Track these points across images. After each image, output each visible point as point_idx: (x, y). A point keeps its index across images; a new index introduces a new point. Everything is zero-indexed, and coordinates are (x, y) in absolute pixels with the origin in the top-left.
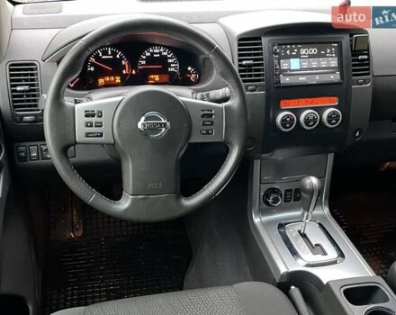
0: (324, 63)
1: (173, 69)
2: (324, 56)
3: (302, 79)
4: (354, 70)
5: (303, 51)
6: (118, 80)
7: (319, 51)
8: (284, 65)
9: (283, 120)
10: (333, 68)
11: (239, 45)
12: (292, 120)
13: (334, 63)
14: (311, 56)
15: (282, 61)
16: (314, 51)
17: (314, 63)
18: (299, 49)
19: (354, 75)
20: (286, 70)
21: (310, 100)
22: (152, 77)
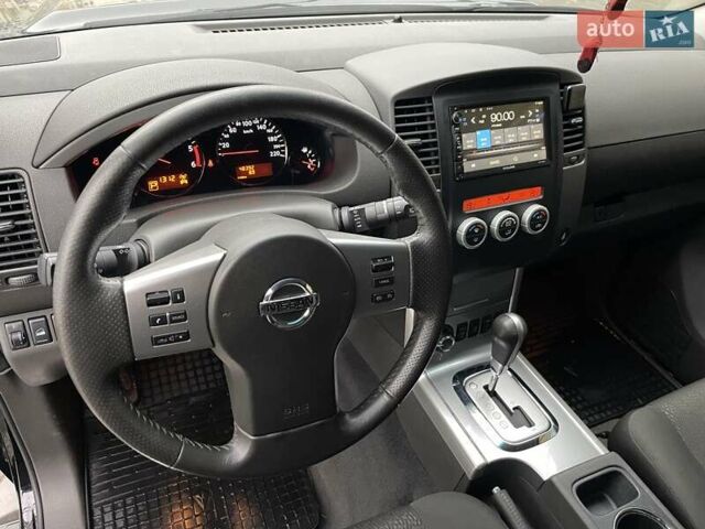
0: (523, 133)
1: (277, 153)
2: (524, 123)
3: (495, 163)
4: (566, 142)
5: (495, 118)
6: (184, 180)
7: (517, 116)
8: (468, 142)
9: (470, 233)
10: (537, 141)
11: (397, 112)
12: (482, 230)
13: (538, 132)
14: (506, 125)
15: (464, 136)
16: (509, 115)
17: (511, 135)
18: (488, 114)
19: (567, 150)
20: (471, 151)
21: (505, 195)
22: (243, 169)
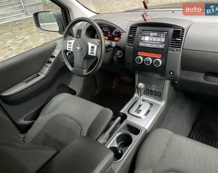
0: (159, 40)
2: (160, 37)
3: (148, 45)
4: (172, 45)
6: (107, 38)
7: (158, 35)
10: (162, 42)
11: (131, 29)
14: (154, 36)
15: (142, 37)
17: (155, 39)
18: (150, 33)
20: (143, 40)
21: (150, 54)
22: (116, 38)
